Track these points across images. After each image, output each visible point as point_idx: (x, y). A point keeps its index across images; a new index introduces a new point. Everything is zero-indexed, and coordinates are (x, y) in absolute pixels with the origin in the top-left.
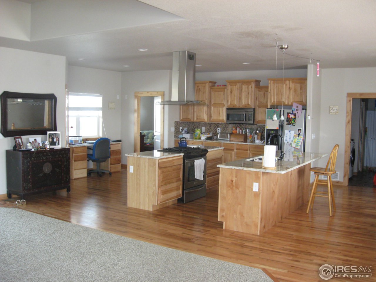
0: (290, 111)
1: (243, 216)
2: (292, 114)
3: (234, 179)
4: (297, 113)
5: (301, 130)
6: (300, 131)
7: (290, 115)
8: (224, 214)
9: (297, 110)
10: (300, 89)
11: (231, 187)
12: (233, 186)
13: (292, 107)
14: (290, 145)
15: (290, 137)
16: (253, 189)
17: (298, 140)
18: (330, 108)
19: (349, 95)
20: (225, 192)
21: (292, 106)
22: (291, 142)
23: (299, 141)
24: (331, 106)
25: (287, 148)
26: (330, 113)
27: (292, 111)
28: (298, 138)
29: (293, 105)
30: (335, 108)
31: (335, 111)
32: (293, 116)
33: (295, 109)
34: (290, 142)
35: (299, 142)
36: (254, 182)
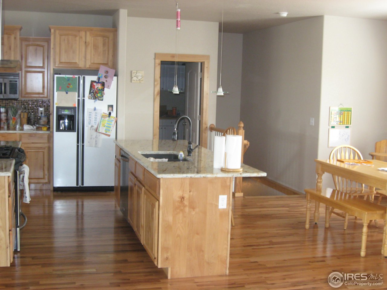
0: (95, 78)
1: (203, 251)
2: (98, 82)
3: (186, 196)
4: (106, 81)
5: (112, 106)
6: (110, 109)
7: (95, 84)
8: (169, 254)
9: (106, 77)
10: (102, 45)
11: (182, 208)
12: (185, 206)
13: (98, 72)
14: (96, 130)
15: (96, 118)
16: (218, 206)
17: (108, 122)
18: (133, 74)
19: (156, 55)
20: (170, 219)
21: (98, 70)
22: (97, 125)
23: (111, 123)
24: (133, 72)
25: (92, 136)
26: (133, 81)
27: (99, 79)
28: (108, 118)
29: (100, 70)
30: (140, 74)
31: (140, 78)
32: (100, 86)
33: (103, 76)
34: (95, 127)
35: (110, 126)
36: (221, 195)
